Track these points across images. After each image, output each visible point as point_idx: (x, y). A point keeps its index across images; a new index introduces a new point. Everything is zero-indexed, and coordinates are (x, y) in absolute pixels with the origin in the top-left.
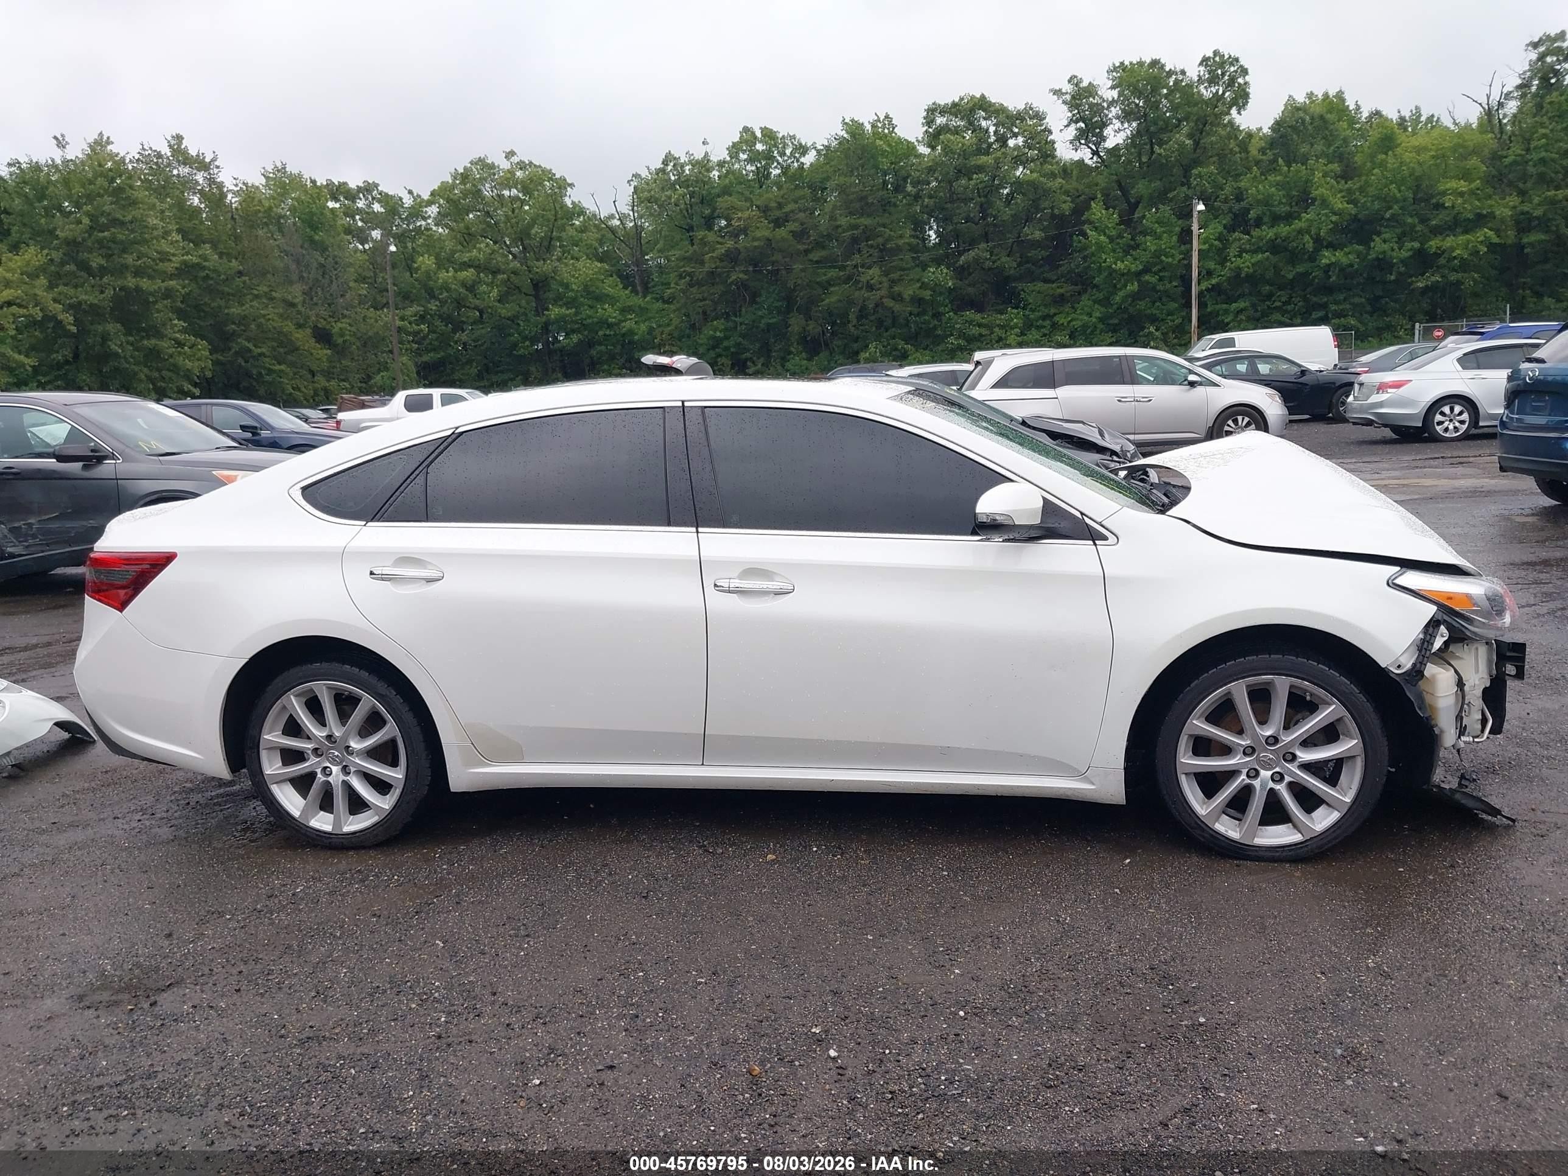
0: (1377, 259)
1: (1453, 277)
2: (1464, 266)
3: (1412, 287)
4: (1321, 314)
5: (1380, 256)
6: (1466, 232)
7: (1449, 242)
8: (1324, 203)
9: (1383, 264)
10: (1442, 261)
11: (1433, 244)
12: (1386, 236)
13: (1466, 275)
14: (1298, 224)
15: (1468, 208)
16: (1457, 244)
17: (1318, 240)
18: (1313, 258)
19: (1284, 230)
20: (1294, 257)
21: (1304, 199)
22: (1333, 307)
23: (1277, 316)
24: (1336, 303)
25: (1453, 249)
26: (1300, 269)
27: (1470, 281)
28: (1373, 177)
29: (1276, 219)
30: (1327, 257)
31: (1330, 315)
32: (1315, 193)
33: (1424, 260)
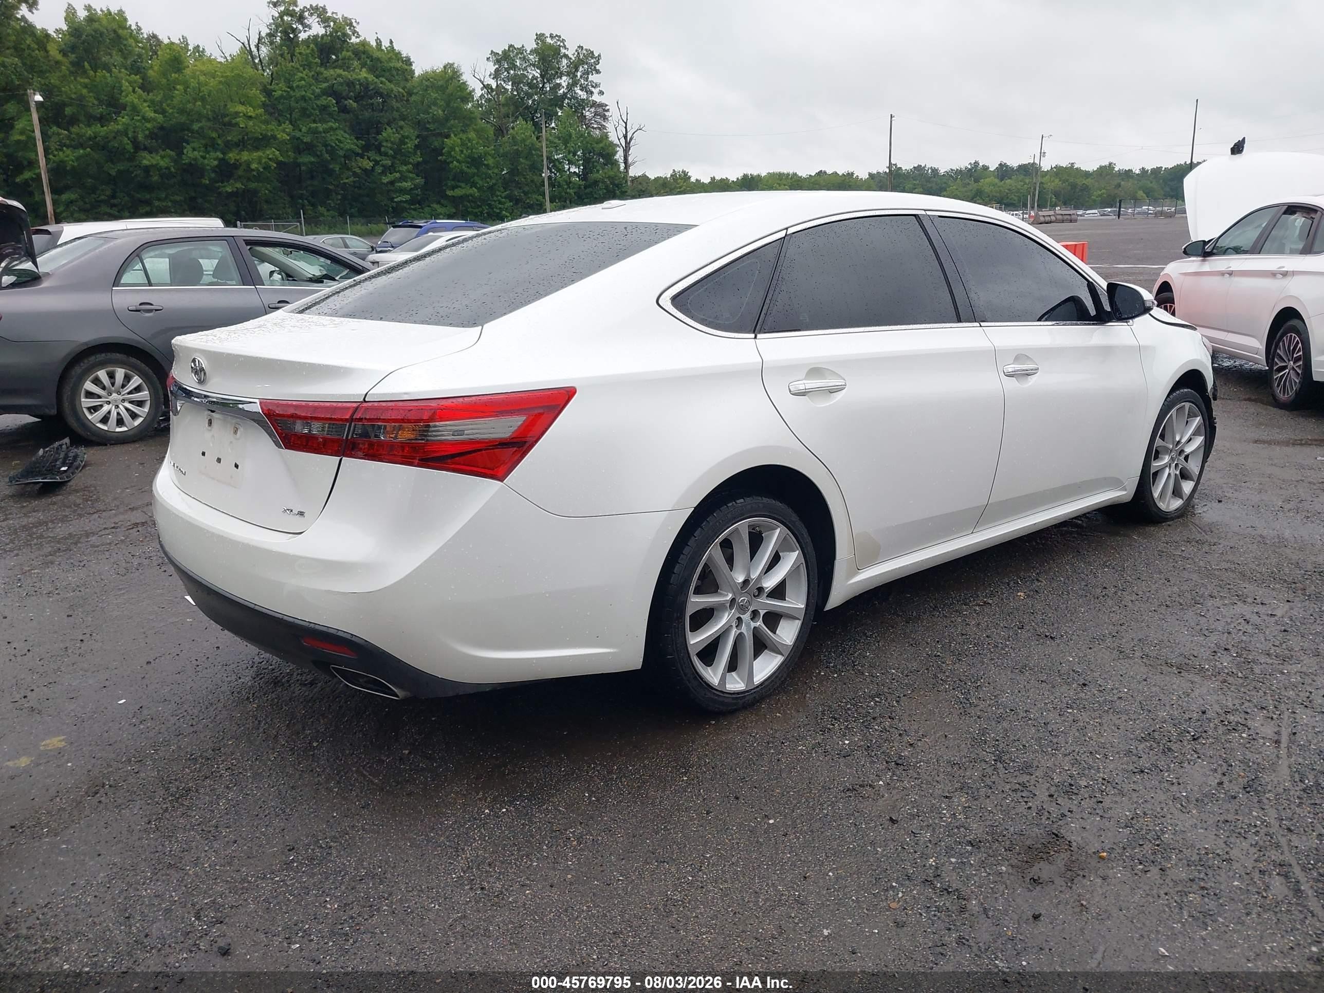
0: (190, 164)
1: (253, 185)
2: (259, 178)
3: (220, 190)
4: (148, 209)
5: (193, 162)
6: (257, 149)
7: (245, 156)
8: (135, 110)
9: (193, 169)
10: (240, 172)
11: (232, 156)
12: (196, 145)
13: (261, 184)
14: (113, 127)
15: (257, 129)
16: (252, 158)
17: (135, 142)
18: (132, 159)
19: (103, 131)
20: (114, 155)
21: (115, 105)
22: (157, 203)
23: (105, 209)
24: (159, 200)
25: (248, 164)
26: (121, 166)
27: (264, 190)
28: (176, 92)
29: (91, 119)
30: (147, 160)
31: (155, 210)
32: (123, 100)
33: (226, 170)
